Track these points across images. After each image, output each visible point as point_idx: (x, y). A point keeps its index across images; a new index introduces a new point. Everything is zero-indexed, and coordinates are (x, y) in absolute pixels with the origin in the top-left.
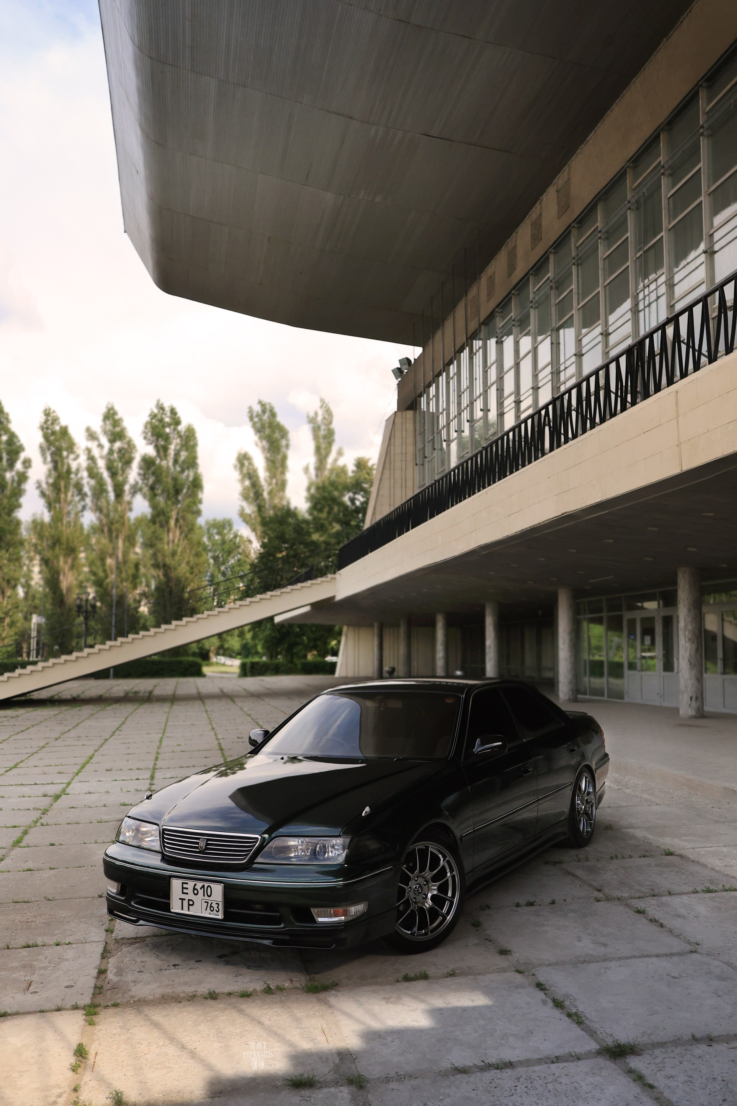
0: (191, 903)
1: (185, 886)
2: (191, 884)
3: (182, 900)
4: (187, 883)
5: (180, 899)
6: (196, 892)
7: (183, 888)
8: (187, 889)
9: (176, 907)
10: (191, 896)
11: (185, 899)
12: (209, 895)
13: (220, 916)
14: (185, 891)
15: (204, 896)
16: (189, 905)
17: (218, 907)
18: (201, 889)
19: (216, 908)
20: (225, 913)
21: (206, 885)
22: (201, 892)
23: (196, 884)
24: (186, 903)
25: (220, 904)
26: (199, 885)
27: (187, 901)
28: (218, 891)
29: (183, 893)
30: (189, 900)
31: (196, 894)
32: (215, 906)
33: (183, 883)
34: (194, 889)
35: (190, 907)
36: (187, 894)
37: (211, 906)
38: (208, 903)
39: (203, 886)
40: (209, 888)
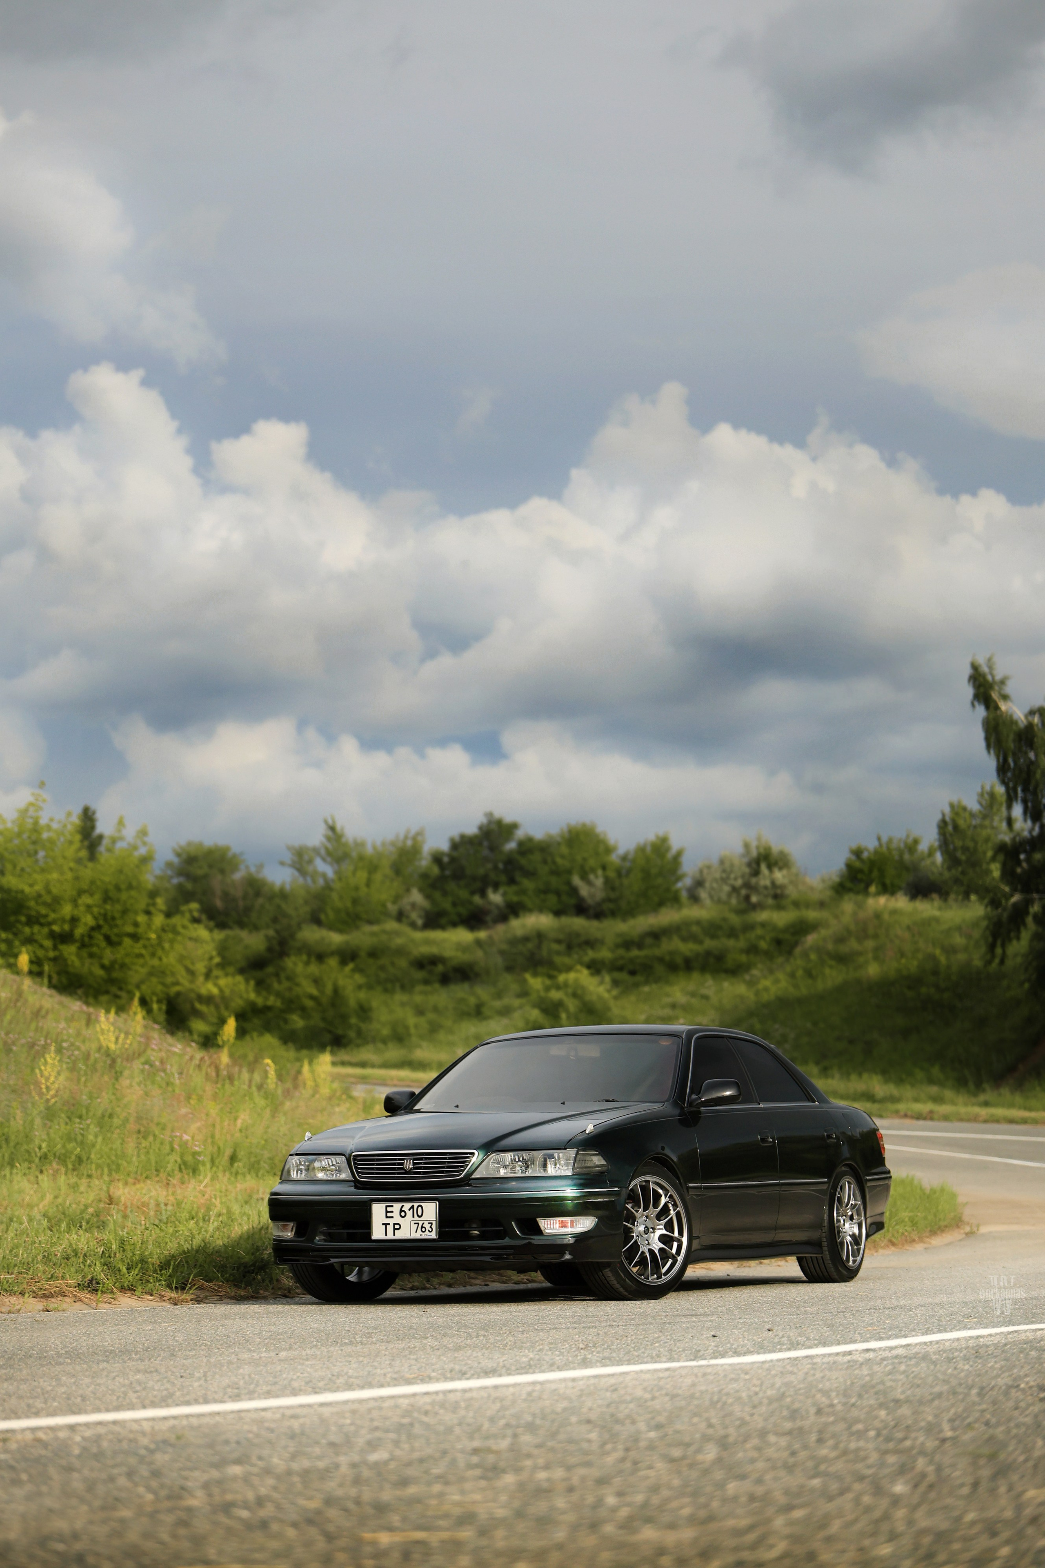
0: (397, 1226)
1: (389, 1209)
2: (397, 1207)
3: (386, 1225)
4: (392, 1206)
5: (383, 1224)
6: (403, 1214)
7: (387, 1212)
8: (392, 1212)
9: (378, 1233)
10: (397, 1219)
11: (389, 1224)
12: (420, 1215)
13: (433, 1235)
14: (389, 1215)
15: (413, 1217)
16: (395, 1229)
17: (431, 1228)
18: (409, 1210)
19: (428, 1228)
20: (441, 1233)
21: (416, 1205)
22: (410, 1213)
23: (403, 1206)
24: (390, 1228)
25: (434, 1223)
26: (408, 1206)
27: (392, 1225)
28: (431, 1209)
29: (387, 1217)
30: (394, 1224)
31: (403, 1217)
32: (427, 1226)
33: (387, 1207)
34: (401, 1211)
35: (396, 1231)
36: (392, 1217)
37: (422, 1227)
38: (418, 1224)
39: (413, 1207)
40: (420, 1208)
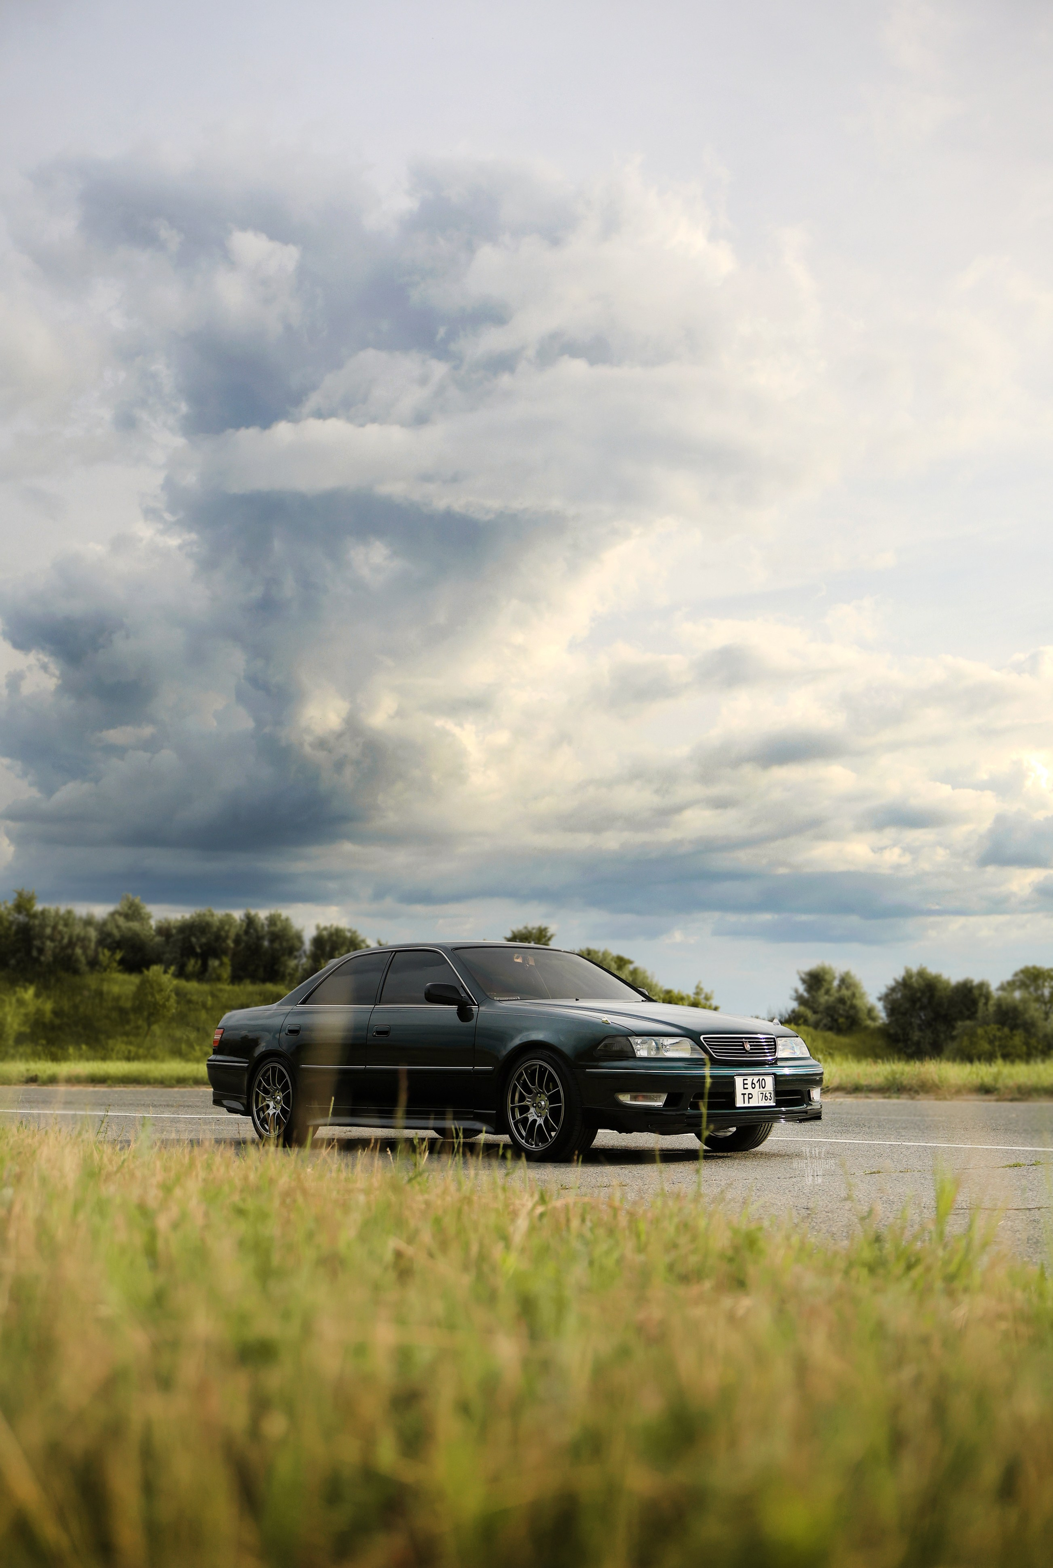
0: (750, 1096)
1: (745, 1082)
2: (750, 1080)
3: (744, 1094)
4: (747, 1079)
5: (742, 1094)
6: (754, 1086)
7: (744, 1084)
8: (747, 1084)
9: (739, 1103)
10: (750, 1090)
11: (745, 1094)
12: (764, 1086)
13: (773, 1103)
14: (746, 1086)
15: (760, 1088)
16: (749, 1098)
17: (770, 1096)
18: (757, 1082)
19: (769, 1097)
20: (776, 1099)
21: (761, 1079)
22: (757, 1085)
23: (753, 1080)
24: (746, 1097)
25: (772, 1092)
26: (756, 1079)
27: (747, 1094)
28: (769, 1081)
29: (744, 1088)
30: (749, 1094)
31: (753, 1088)
32: (768, 1095)
33: (744, 1080)
34: (752, 1083)
35: (750, 1100)
36: (747, 1088)
37: (765, 1096)
38: (763, 1093)
39: (759, 1080)
40: (763, 1081)
